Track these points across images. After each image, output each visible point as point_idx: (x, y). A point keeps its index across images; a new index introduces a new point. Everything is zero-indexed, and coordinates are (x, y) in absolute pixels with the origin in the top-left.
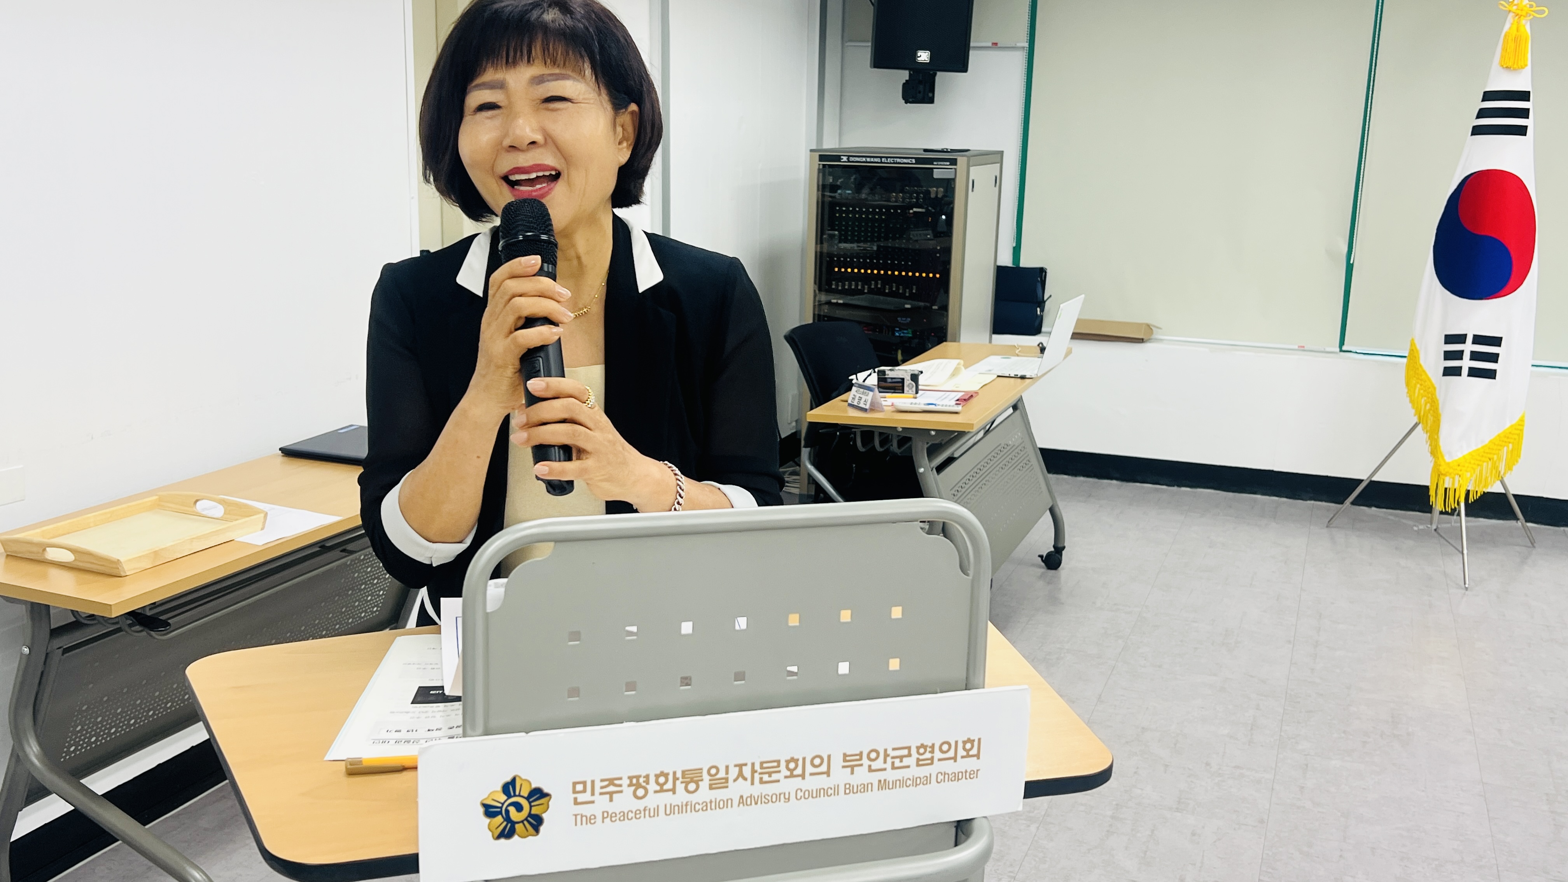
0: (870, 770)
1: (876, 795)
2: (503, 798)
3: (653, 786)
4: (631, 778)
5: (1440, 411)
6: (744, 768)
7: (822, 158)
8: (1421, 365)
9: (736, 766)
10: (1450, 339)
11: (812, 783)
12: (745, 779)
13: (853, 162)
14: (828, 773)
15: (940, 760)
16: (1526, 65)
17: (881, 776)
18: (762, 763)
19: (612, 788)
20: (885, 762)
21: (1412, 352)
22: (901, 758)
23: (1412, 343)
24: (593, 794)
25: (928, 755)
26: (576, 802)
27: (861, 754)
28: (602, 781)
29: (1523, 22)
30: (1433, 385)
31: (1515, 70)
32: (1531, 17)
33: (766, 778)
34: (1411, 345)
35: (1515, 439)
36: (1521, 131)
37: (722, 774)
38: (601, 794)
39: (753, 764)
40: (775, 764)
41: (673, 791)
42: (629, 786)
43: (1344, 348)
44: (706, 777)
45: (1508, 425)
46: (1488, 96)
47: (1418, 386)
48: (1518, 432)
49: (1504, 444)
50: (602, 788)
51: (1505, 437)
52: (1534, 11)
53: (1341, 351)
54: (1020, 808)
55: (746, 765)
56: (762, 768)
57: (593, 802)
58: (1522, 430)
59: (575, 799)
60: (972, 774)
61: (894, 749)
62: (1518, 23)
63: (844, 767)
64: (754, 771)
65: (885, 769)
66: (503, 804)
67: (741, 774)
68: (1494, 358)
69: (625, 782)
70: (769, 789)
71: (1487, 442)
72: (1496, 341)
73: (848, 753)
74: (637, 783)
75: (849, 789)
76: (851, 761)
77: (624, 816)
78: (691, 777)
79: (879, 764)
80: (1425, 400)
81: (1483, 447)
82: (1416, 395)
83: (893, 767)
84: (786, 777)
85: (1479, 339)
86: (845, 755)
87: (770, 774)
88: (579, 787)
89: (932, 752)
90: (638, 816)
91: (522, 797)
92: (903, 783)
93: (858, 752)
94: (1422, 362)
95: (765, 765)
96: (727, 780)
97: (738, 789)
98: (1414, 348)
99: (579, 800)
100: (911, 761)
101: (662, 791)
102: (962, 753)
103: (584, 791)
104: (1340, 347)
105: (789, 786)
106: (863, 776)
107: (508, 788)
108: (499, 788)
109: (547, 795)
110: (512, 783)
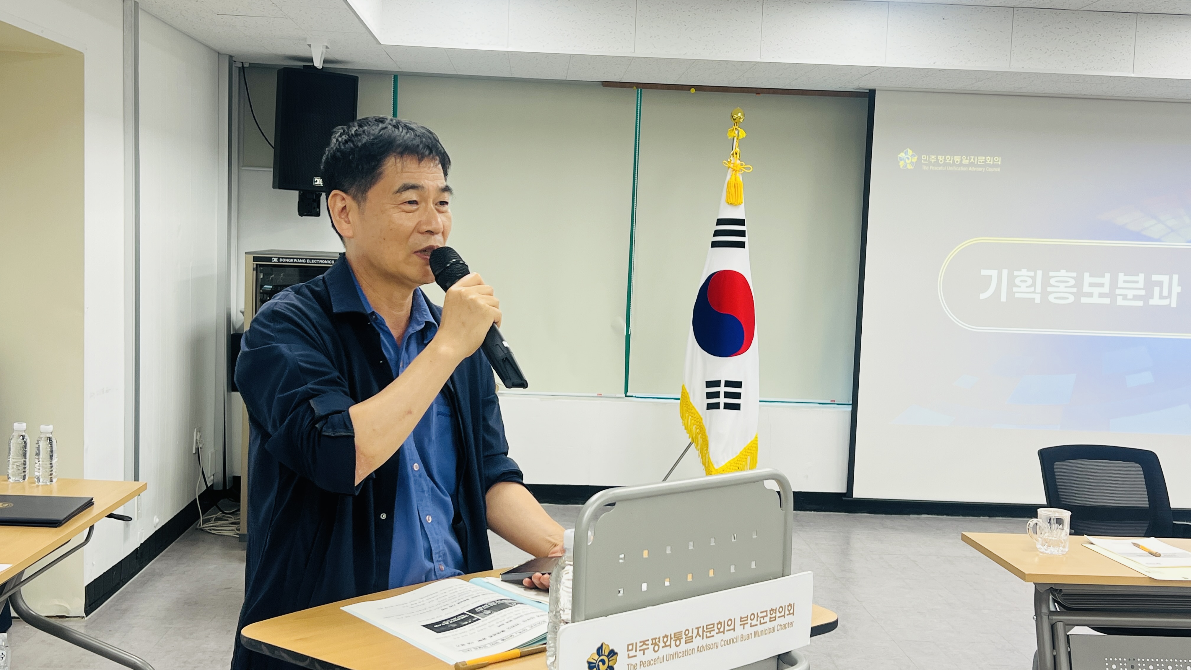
0: (751, 626)
1: (753, 639)
2: (596, 657)
3: (662, 644)
4: (652, 639)
5: (707, 434)
6: (700, 629)
7: (255, 259)
8: (691, 403)
9: (696, 628)
10: (709, 384)
11: (728, 635)
12: (700, 636)
13: (282, 262)
14: (734, 629)
15: (779, 617)
16: (742, 203)
17: (755, 629)
18: (707, 626)
19: (645, 647)
20: (757, 621)
21: (684, 394)
22: (763, 617)
23: (683, 388)
24: (636, 651)
25: (774, 615)
26: (629, 657)
27: (747, 617)
28: (640, 642)
29: (738, 174)
30: (700, 416)
31: (736, 205)
32: (743, 171)
33: (708, 635)
34: (683, 389)
35: (754, 450)
36: (741, 245)
37: (690, 635)
38: (640, 650)
39: (703, 627)
40: (712, 626)
41: (670, 646)
42: (652, 644)
43: (628, 394)
44: (684, 636)
45: (749, 441)
46: (720, 222)
47: (690, 417)
48: (755, 445)
49: (748, 454)
50: (640, 647)
51: (748, 449)
52: (744, 168)
53: (626, 396)
54: (809, 643)
55: (700, 627)
56: (707, 629)
57: (635, 656)
58: (757, 444)
59: (628, 655)
60: (791, 624)
61: (761, 612)
62: (736, 175)
63: (741, 625)
64: (703, 631)
65: (757, 625)
66: (597, 661)
67: (698, 634)
68: (738, 396)
69: (650, 642)
70: (710, 641)
71: (739, 452)
72: (738, 385)
73: (743, 617)
74: (655, 642)
75: (743, 638)
76: (744, 621)
77: (649, 663)
78: (677, 637)
79: (754, 622)
80: (695, 427)
81: (737, 457)
82: (689, 424)
83: (761, 624)
84: (717, 633)
85: (728, 384)
86: (741, 618)
87: (710, 632)
88: (630, 647)
89: (776, 613)
90: (655, 663)
91: (605, 655)
92: (763, 632)
93: (746, 616)
94: (691, 401)
95: (708, 627)
96: (692, 637)
97: (698, 642)
98: (685, 391)
99: (630, 655)
100: (767, 619)
101: (666, 646)
102: (787, 612)
103: (632, 650)
104: (626, 393)
105: (718, 638)
106: (748, 630)
107: (599, 651)
108: (595, 651)
109: (616, 653)
110: (601, 647)
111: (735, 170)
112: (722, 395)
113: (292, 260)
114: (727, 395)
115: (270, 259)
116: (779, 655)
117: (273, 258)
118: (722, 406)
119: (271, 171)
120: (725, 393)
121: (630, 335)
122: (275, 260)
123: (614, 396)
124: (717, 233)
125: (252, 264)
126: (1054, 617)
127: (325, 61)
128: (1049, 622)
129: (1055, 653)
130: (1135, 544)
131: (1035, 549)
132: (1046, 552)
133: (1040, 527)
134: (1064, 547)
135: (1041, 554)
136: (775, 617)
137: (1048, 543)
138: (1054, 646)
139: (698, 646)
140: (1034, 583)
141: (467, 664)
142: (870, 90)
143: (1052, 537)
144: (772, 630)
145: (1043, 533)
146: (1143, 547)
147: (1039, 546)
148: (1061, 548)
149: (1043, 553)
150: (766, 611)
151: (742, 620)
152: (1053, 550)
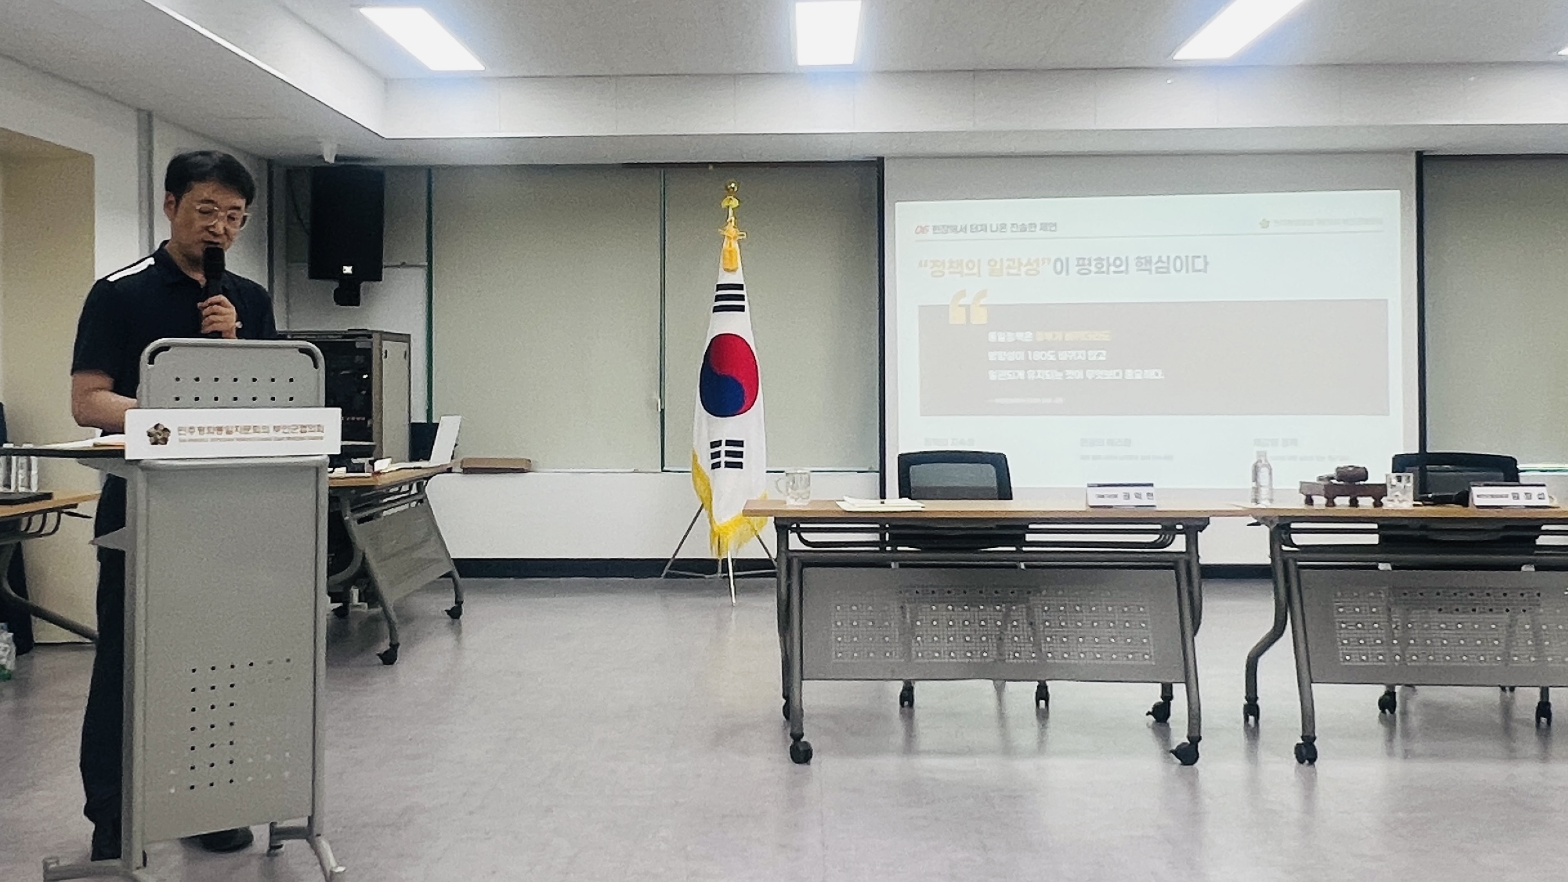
0: (283, 433)
1: (285, 442)
2: (154, 430)
3: (206, 431)
10: (714, 444)
15: (308, 432)
17: (286, 435)
20: (288, 430)
21: (694, 457)
22: (294, 429)
23: (693, 451)
24: (185, 432)
25: (304, 430)
28: (189, 428)
29: (733, 242)
32: (738, 239)
36: (742, 308)
38: (188, 432)
43: (665, 468)
46: (720, 287)
53: (663, 471)
57: (185, 435)
60: (321, 439)
61: (291, 426)
62: (731, 243)
65: (288, 433)
66: (154, 433)
70: (247, 436)
72: (740, 444)
74: (201, 429)
77: (196, 440)
78: (220, 429)
83: (293, 433)
85: (729, 443)
86: (275, 427)
87: (247, 431)
88: (180, 429)
89: (305, 428)
90: (201, 441)
91: (161, 431)
92: (293, 439)
98: (694, 454)
100: (298, 430)
101: (209, 433)
102: (316, 430)
103: (182, 431)
104: (662, 468)
105: (255, 436)
106: (280, 434)
107: (156, 427)
108: (153, 427)
109: (168, 431)
110: (157, 425)
111: (729, 237)
112: (723, 454)
114: (728, 454)
118: (723, 464)
119: (308, 265)
120: (726, 452)
121: (664, 410)
123: (651, 471)
124: (718, 298)
127: (337, 158)
128: (787, 558)
129: (789, 583)
138: (789, 577)
139: (237, 438)
142: (879, 158)
144: (302, 439)
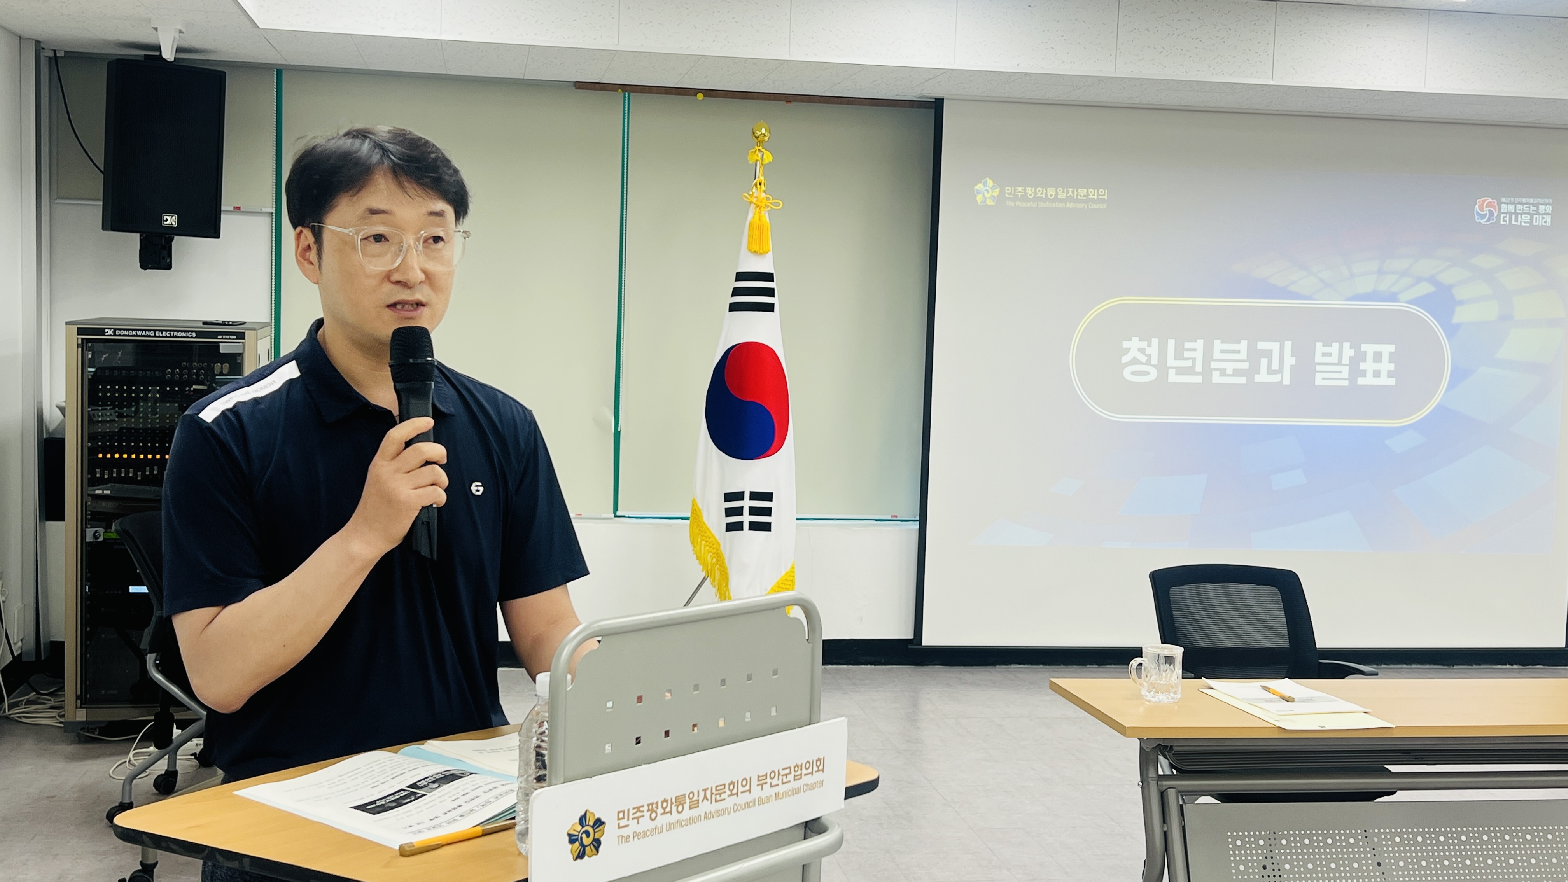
0: (771, 786)
1: (774, 803)
2: (579, 828)
3: (660, 811)
4: (648, 805)
5: (727, 565)
6: (707, 791)
7: (80, 331)
8: (704, 524)
9: (703, 790)
10: (729, 497)
11: (744, 798)
12: (708, 800)
13: (120, 335)
14: (750, 791)
15: (805, 775)
16: (769, 250)
17: (776, 789)
18: (716, 787)
19: (639, 814)
20: (778, 779)
21: (695, 511)
22: (786, 775)
23: (694, 504)
24: (628, 819)
25: (799, 772)
26: (619, 827)
27: (766, 775)
28: (633, 809)
29: (763, 212)
30: (716, 541)
31: (761, 254)
32: (769, 208)
33: (718, 798)
35: (790, 585)
36: (770, 307)
37: (696, 798)
39: (712, 788)
40: (723, 787)
41: (670, 812)
42: (648, 811)
43: (618, 514)
44: (688, 800)
45: (784, 573)
46: (740, 276)
47: (704, 542)
48: (791, 579)
49: (782, 590)
51: (782, 583)
52: (771, 203)
55: (708, 789)
56: (716, 790)
57: (627, 826)
58: (794, 576)
59: (619, 824)
60: (821, 784)
61: (783, 769)
62: (760, 213)
63: (758, 785)
64: (712, 794)
65: (778, 785)
66: (579, 833)
67: (705, 797)
68: (767, 512)
69: (645, 808)
70: (721, 806)
71: (769, 588)
72: (768, 497)
73: (760, 775)
74: (652, 808)
75: (761, 801)
76: (762, 780)
77: (645, 834)
78: (680, 801)
79: (775, 782)
80: (711, 556)
82: (702, 553)
83: (783, 783)
84: (729, 796)
85: (754, 496)
87: (720, 794)
89: (801, 770)
90: (652, 833)
91: (590, 826)
92: (786, 794)
93: (764, 774)
94: (705, 519)
95: (718, 788)
96: (698, 801)
97: (706, 807)
98: (696, 508)
99: (621, 825)
100: (791, 777)
101: (664, 813)
102: (815, 769)
103: (623, 818)
104: (615, 513)
105: (730, 802)
106: (768, 791)
107: (583, 820)
108: (577, 821)
109: (603, 823)
110: (585, 816)
111: (758, 206)
112: (746, 511)
113: (134, 333)
114: (753, 511)
115: (102, 331)
116: (807, 822)
117: (106, 330)
118: (746, 526)
119: (98, 205)
120: (751, 508)
121: (620, 432)
122: (110, 332)
123: (599, 517)
124: (736, 292)
125: (75, 339)
126: (1164, 783)
127: (179, 50)
128: (1159, 790)
129: (1165, 829)
130: (1264, 688)
131: (1139, 697)
132: (1154, 700)
133: (1146, 668)
134: (1175, 693)
135: (1147, 703)
136: (801, 774)
137: (1156, 689)
138: (1164, 820)
139: (706, 813)
140: (1139, 739)
141: (414, 846)
142: (936, 99)
143: (1161, 681)
144: (797, 791)
145: (1148, 677)
146: (1273, 690)
147: (1144, 692)
148: (1172, 695)
149: (1150, 701)
150: (790, 768)
151: (760, 779)
152: (1162, 698)
